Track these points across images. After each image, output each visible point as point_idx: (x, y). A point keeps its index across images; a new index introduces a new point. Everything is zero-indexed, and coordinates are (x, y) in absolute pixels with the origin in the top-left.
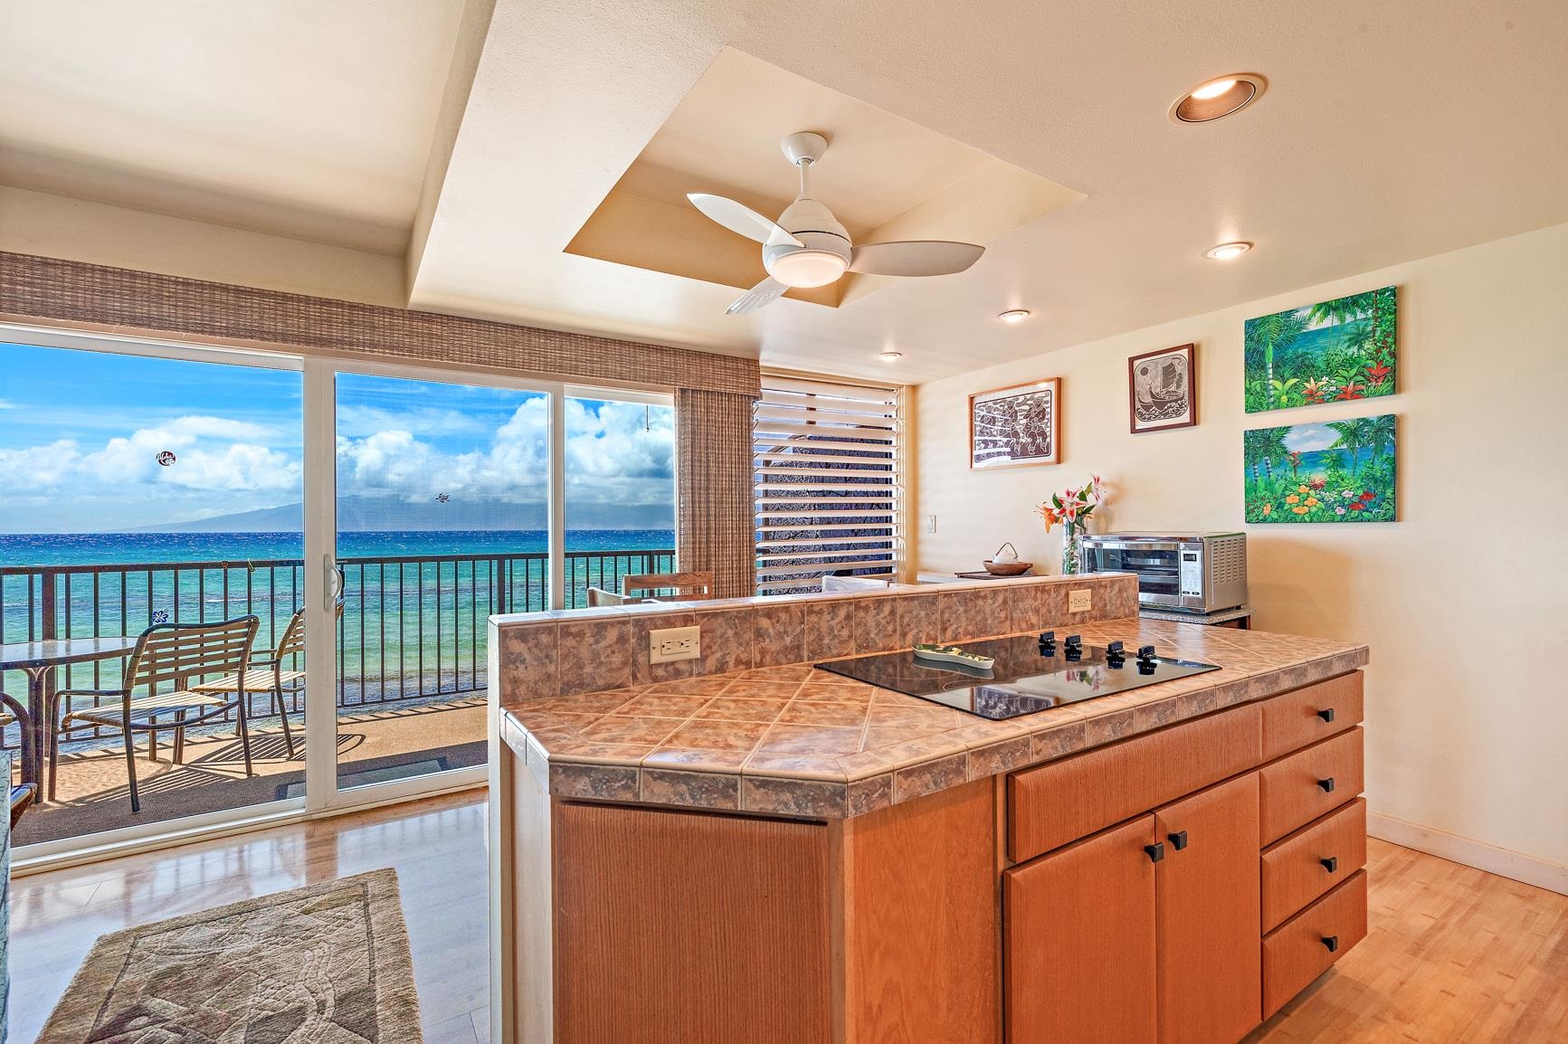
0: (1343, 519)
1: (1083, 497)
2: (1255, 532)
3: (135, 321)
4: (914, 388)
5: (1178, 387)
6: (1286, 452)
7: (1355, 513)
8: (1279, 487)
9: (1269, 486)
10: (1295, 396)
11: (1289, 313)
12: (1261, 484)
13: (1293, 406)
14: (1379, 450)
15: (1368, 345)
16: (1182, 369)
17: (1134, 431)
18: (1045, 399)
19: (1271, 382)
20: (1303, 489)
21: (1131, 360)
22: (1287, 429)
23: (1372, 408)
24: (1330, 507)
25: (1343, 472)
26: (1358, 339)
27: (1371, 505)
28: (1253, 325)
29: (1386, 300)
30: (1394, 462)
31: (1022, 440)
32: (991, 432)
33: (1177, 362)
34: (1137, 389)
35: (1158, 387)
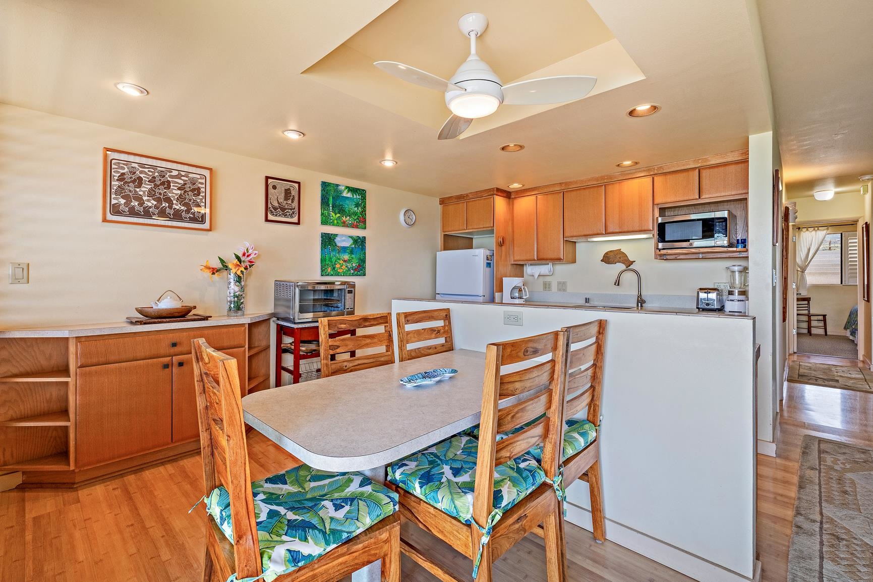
0: (353, 275)
5: (292, 202)
6: (336, 245)
7: (356, 272)
8: (334, 260)
9: (330, 259)
10: (339, 222)
11: (337, 185)
12: (327, 258)
13: (338, 226)
14: (362, 249)
15: (359, 208)
16: (294, 193)
17: (267, 220)
18: (200, 181)
19: (331, 213)
20: (341, 262)
21: (267, 178)
22: (337, 235)
23: (359, 233)
24: (349, 270)
25: (353, 256)
26: (357, 205)
27: (360, 270)
28: (325, 185)
29: (362, 193)
30: (365, 254)
31: (174, 206)
32: (136, 191)
33: (292, 189)
34: (270, 196)
35: (281, 199)
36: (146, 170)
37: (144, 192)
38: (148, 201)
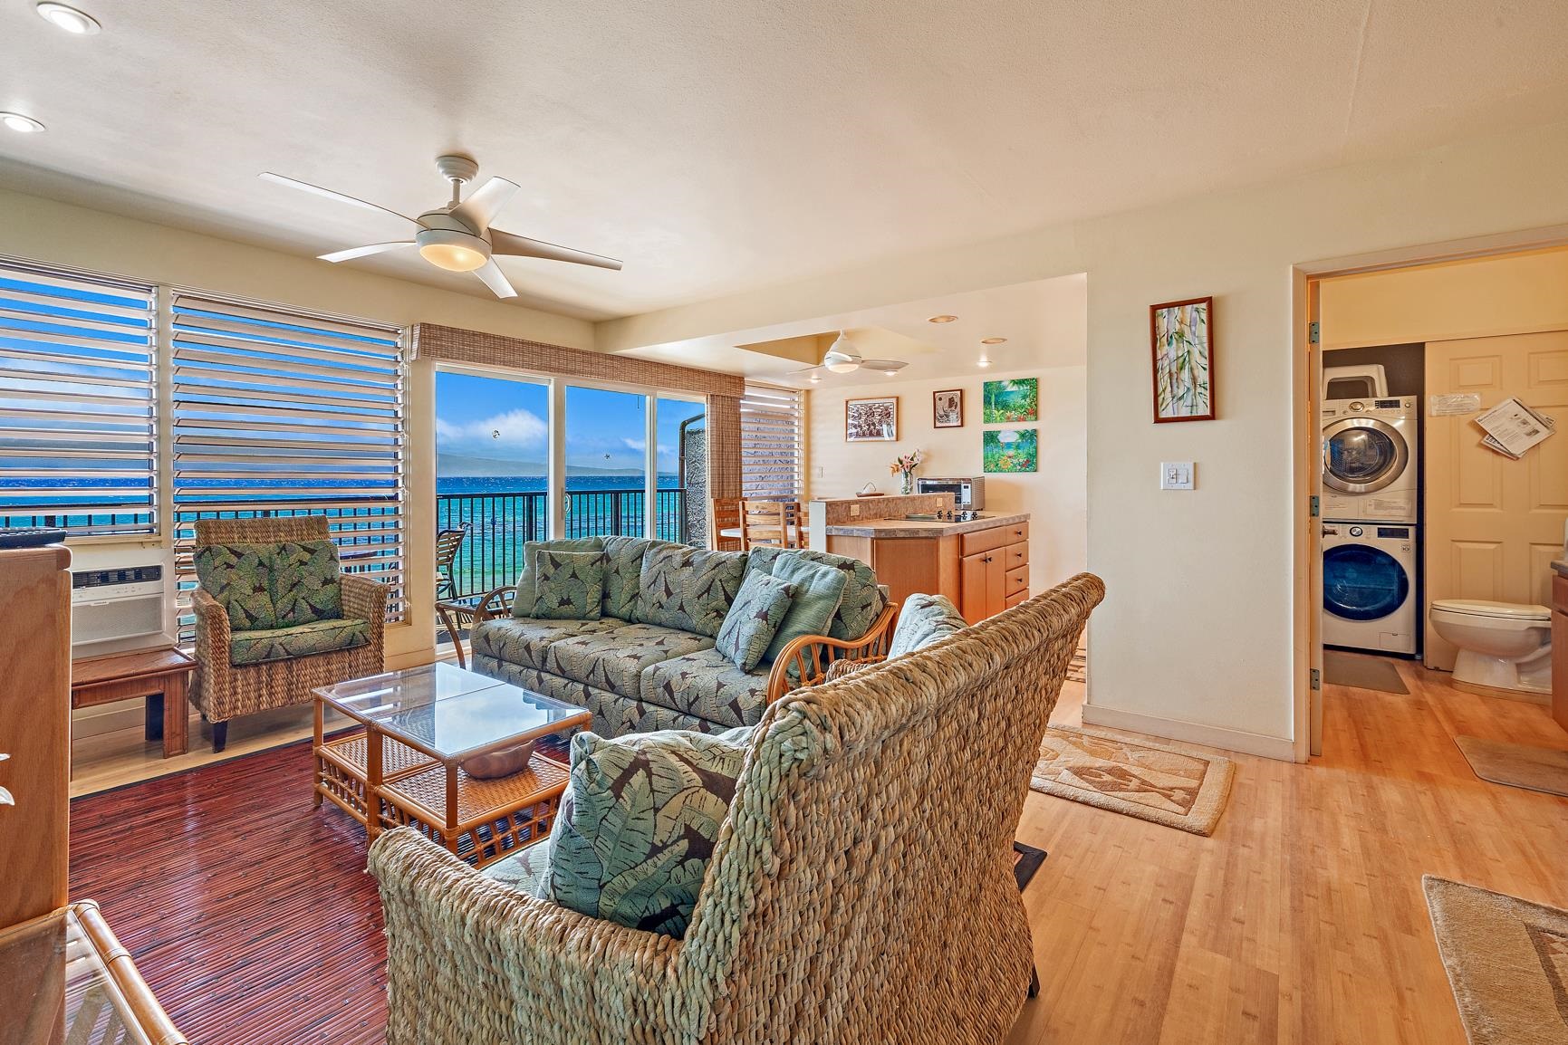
0: (1020, 471)
1: (912, 459)
2: (988, 476)
3: (504, 363)
4: (808, 392)
5: (955, 408)
6: (999, 442)
7: (1023, 468)
8: (997, 456)
9: (993, 456)
10: (1003, 418)
11: (1000, 382)
12: (990, 456)
13: (1002, 422)
14: (1032, 443)
15: (1029, 400)
16: (957, 400)
17: (935, 427)
18: (890, 407)
19: (994, 411)
20: (1005, 458)
21: (934, 393)
22: (1000, 432)
23: (1029, 426)
24: (1015, 466)
25: (1019, 451)
26: (1024, 397)
27: (1031, 464)
28: (986, 385)
29: (1033, 383)
30: (1036, 448)
32: (859, 422)
33: (955, 397)
34: (937, 407)
35: (947, 407)
36: (863, 408)
37: (863, 422)
38: (865, 427)
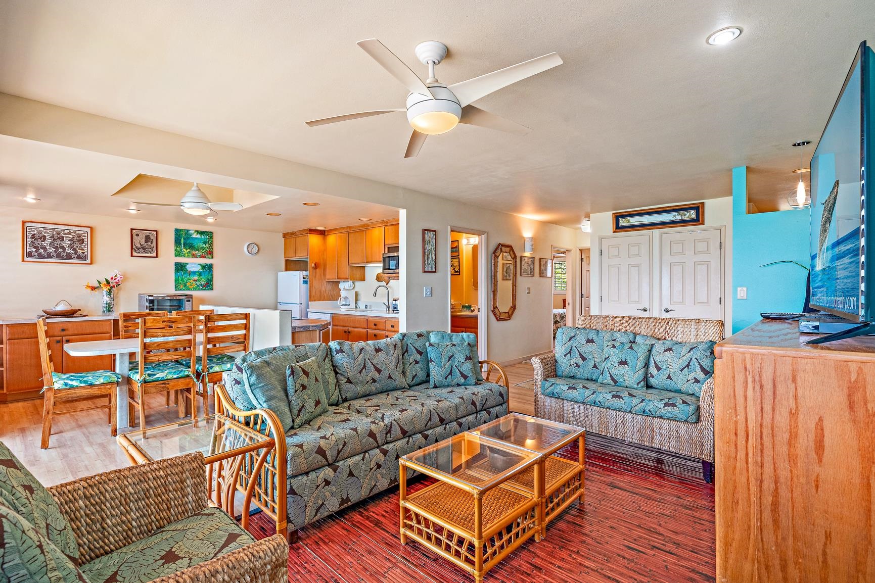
0: (202, 290)
5: (151, 244)
6: (187, 270)
7: (204, 288)
8: (185, 280)
9: (182, 280)
10: (189, 254)
11: (188, 230)
12: (180, 279)
13: (189, 257)
14: (209, 272)
15: (207, 245)
16: (153, 237)
17: (132, 256)
18: (83, 235)
19: (183, 249)
20: (191, 281)
21: (132, 230)
22: (187, 263)
23: (207, 261)
24: (198, 286)
25: (201, 277)
26: (205, 243)
27: (208, 285)
28: (177, 231)
29: (210, 235)
30: (212, 275)
31: (67, 251)
32: (42, 244)
33: (151, 235)
34: (134, 241)
35: (143, 242)
36: (48, 231)
37: (47, 244)
38: (50, 249)
